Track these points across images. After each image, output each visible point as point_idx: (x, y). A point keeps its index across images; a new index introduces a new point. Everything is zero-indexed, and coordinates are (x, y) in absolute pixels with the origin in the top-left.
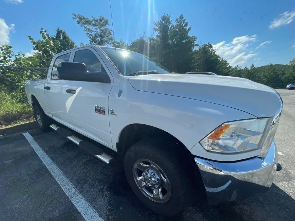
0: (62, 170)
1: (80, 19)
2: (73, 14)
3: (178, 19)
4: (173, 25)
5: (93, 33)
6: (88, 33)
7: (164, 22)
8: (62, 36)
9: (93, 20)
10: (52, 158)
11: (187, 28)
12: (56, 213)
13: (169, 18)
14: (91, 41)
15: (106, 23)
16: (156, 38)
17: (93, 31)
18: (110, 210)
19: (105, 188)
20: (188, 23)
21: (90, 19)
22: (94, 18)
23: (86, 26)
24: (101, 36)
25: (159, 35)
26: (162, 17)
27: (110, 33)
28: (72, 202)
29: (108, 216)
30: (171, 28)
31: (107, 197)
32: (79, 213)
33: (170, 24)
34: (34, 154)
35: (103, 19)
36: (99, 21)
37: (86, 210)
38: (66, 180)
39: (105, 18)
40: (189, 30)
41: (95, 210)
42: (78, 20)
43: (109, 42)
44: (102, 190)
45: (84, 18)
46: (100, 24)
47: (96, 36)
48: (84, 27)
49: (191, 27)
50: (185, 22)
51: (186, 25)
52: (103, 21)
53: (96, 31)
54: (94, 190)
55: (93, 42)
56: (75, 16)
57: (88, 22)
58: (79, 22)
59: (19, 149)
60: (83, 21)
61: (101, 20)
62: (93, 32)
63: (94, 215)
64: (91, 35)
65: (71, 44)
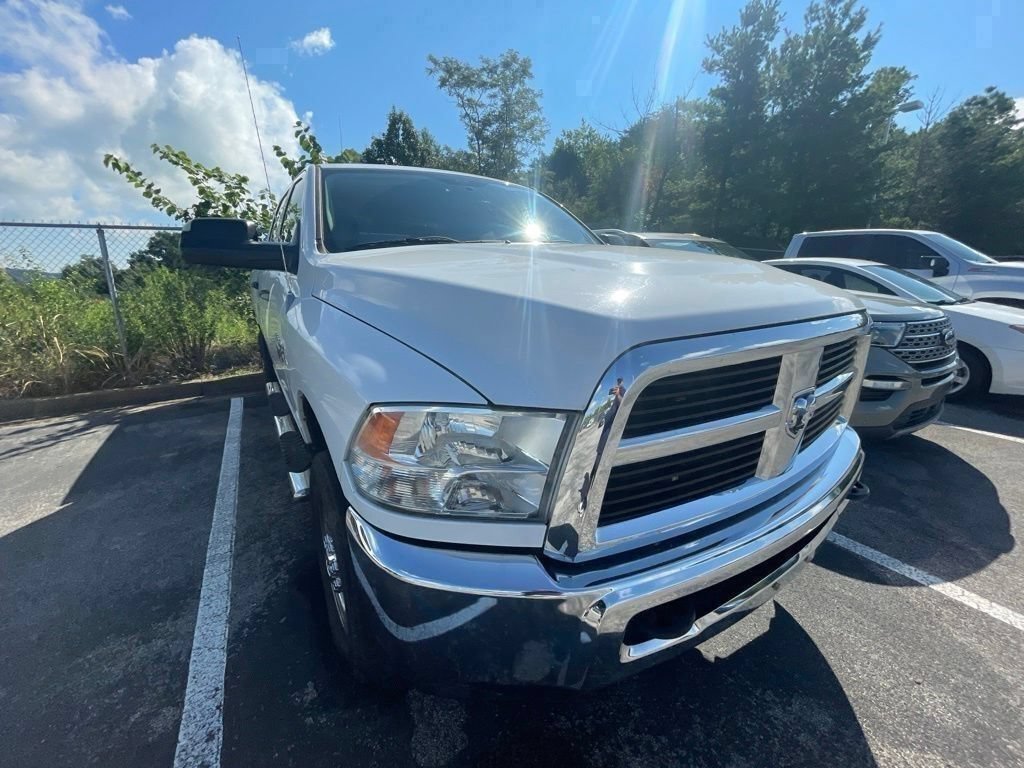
0: (240, 496)
1: (448, 71)
2: (431, 58)
3: (817, 6)
4: (792, 36)
5: (482, 113)
6: (467, 115)
7: (750, 28)
8: (401, 132)
9: (484, 69)
10: (242, 466)
11: (859, 37)
12: (162, 584)
13: (775, 6)
14: (472, 140)
15: (525, 71)
16: (708, 102)
17: (482, 106)
18: (256, 616)
19: (290, 563)
20: (867, 15)
21: (476, 65)
22: (487, 62)
23: (461, 91)
24: (499, 118)
25: (724, 84)
26: (744, 11)
27: (533, 103)
28: (206, 570)
29: (243, 625)
30: (784, 49)
31: (277, 584)
32: (198, 598)
33: (777, 32)
34: (218, 449)
35: (514, 59)
36: (500, 69)
37: (213, 598)
38: (231, 521)
39: (521, 58)
40: (869, 43)
41: (229, 604)
42: (442, 74)
43: (521, 137)
44: (277, 566)
45: (458, 69)
46: (505, 78)
47: (486, 122)
48: (458, 95)
49: (878, 31)
50: (852, 13)
51: (856, 24)
52: (515, 66)
53: (488, 101)
54: (262, 561)
55: (480, 142)
56: (435, 62)
57: (467, 80)
58: (443, 82)
59: (202, 433)
60: (456, 77)
61: (507, 65)
62: (480, 110)
63: (220, 613)
64: (474, 120)
65: (422, 154)
